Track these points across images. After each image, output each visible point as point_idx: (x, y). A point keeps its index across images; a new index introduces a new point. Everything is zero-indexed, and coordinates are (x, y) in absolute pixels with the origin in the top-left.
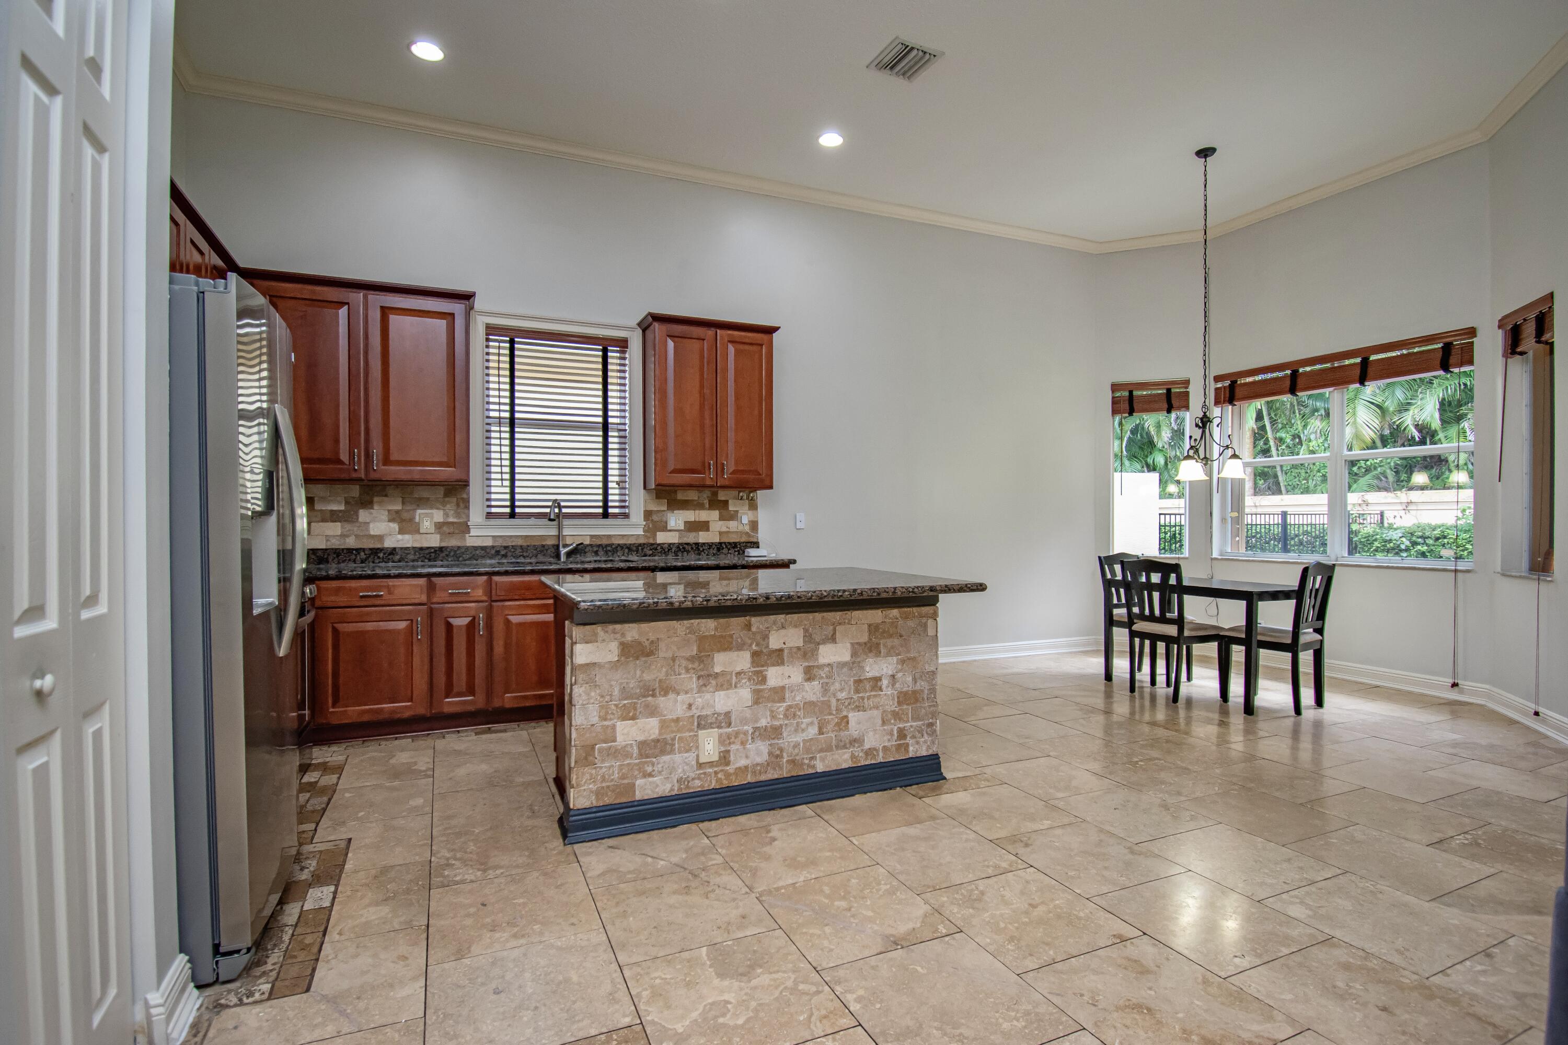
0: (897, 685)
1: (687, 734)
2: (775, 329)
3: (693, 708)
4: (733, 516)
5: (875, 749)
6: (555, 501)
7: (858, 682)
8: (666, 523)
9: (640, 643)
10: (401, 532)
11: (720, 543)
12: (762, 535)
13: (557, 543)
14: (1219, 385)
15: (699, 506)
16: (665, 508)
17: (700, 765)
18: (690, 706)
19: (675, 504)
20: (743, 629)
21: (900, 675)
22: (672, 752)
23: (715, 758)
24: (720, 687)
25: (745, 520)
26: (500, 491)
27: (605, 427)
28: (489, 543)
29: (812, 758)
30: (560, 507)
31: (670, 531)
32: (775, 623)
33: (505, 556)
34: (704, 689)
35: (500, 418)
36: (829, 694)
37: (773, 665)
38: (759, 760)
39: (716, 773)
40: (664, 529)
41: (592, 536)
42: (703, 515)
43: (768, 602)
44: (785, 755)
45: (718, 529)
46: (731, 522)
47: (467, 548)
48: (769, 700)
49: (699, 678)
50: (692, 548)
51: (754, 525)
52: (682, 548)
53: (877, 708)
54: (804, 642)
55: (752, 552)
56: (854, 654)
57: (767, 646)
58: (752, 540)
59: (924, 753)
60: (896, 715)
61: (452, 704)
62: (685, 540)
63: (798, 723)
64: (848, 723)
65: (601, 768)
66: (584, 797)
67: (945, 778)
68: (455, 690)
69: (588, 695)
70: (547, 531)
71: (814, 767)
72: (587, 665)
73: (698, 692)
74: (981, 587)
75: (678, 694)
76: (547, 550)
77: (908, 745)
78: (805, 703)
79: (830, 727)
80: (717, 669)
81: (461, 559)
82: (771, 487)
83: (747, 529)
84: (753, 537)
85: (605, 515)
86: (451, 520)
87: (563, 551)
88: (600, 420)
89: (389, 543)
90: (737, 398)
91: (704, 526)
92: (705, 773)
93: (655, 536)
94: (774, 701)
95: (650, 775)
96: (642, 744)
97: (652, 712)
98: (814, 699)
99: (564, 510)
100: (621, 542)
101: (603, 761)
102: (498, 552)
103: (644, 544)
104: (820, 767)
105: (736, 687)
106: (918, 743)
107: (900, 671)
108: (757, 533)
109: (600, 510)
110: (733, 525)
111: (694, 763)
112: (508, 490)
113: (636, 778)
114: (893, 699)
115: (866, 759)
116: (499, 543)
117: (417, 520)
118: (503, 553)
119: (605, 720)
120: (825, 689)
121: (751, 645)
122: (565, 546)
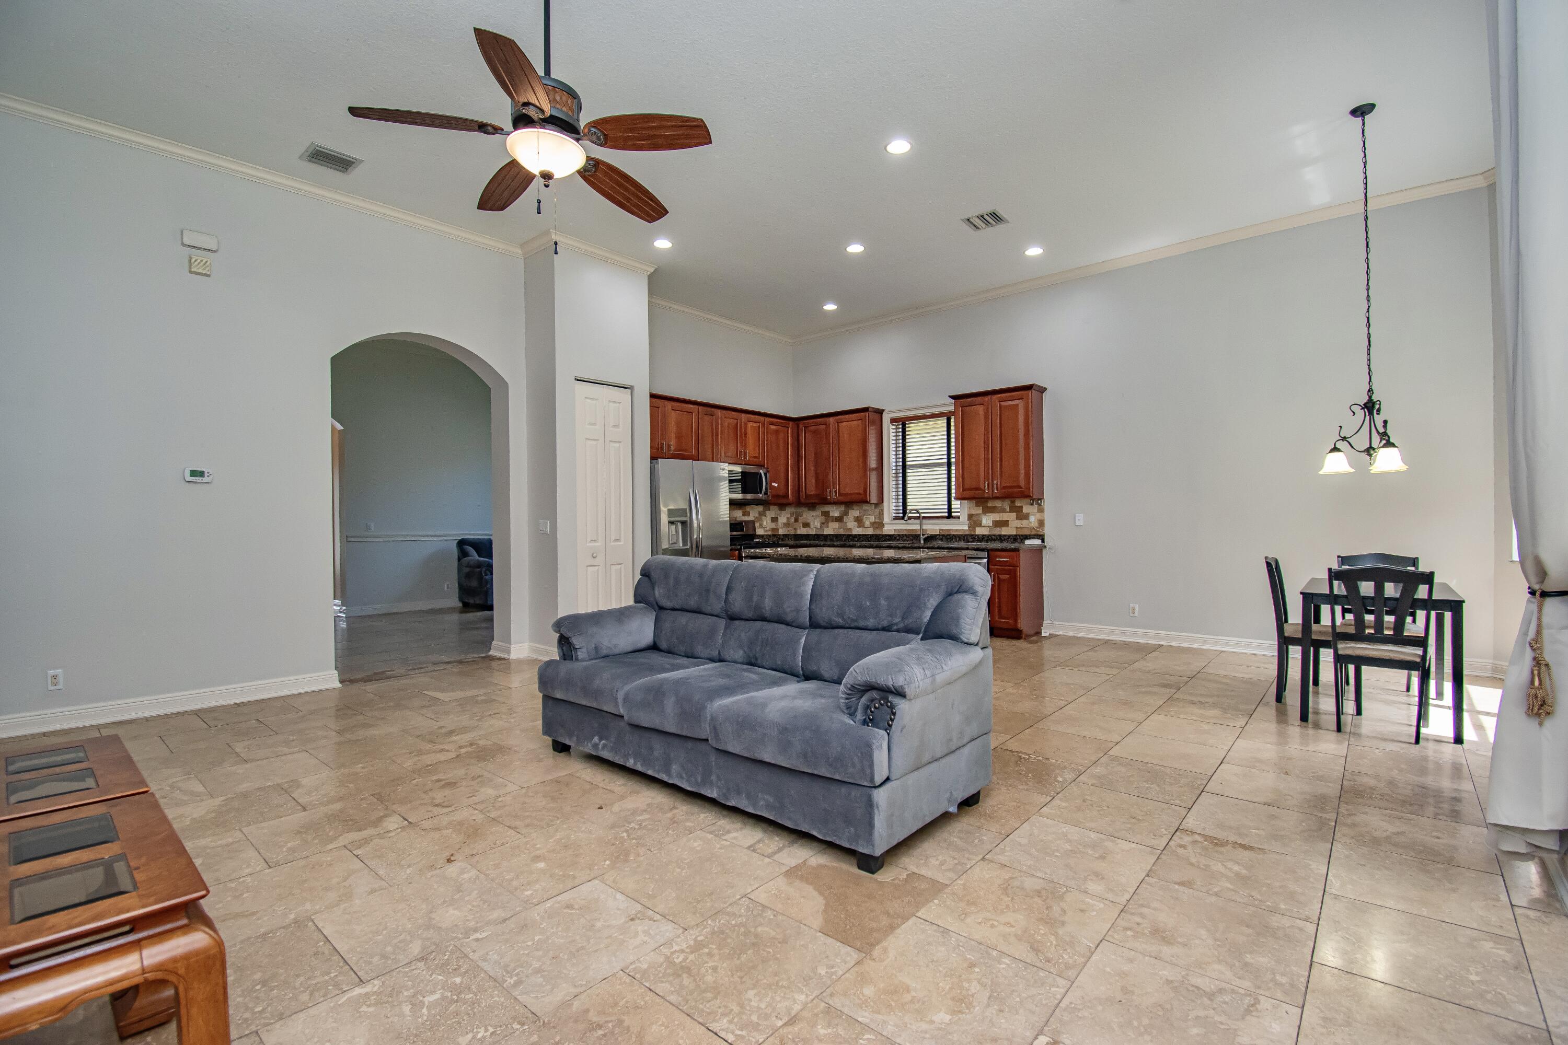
2: (1044, 387)
4: (1027, 517)
8: (981, 521)
10: (859, 526)
11: (1016, 535)
12: (1045, 530)
13: (921, 533)
15: (1004, 511)
16: (980, 512)
19: (987, 510)
25: (1034, 519)
26: (899, 505)
27: (949, 464)
28: (892, 533)
30: (920, 513)
31: (983, 527)
33: (899, 540)
35: (899, 466)
40: (980, 525)
41: (940, 530)
42: (1005, 517)
45: (1015, 526)
46: (1024, 521)
47: (885, 534)
50: (997, 538)
51: (1041, 523)
52: (990, 538)
55: (1029, 543)
58: (1039, 533)
62: (992, 533)
70: (917, 526)
76: (916, 537)
81: (880, 541)
83: (1036, 525)
84: (1039, 531)
85: (949, 517)
86: (877, 520)
87: (922, 538)
88: (946, 461)
89: (854, 533)
91: (1005, 523)
93: (974, 530)
99: (923, 515)
100: (955, 533)
103: (968, 534)
108: (1043, 528)
109: (946, 515)
110: (1025, 523)
112: (902, 504)
116: (895, 532)
117: (864, 520)
118: (898, 538)
122: (924, 535)
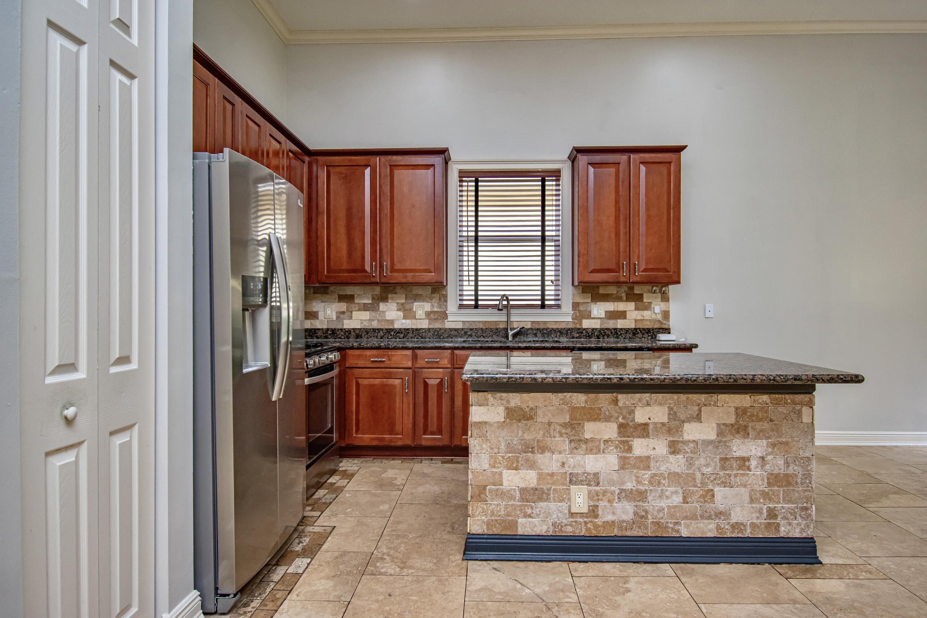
0: (767, 467)
1: (561, 487)
2: (683, 148)
3: (566, 466)
4: (647, 307)
5: (742, 524)
6: (504, 295)
7: (724, 460)
8: (590, 312)
9: (521, 409)
10: (405, 317)
11: (636, 329)
12: (673, 323)
13: (506, 327)
15: (619, 299)
16: (589, 301)
17: (572, 515)
18: (563, 464)
19: (598, 297)
20: (610, 404)
21: (770, 457)
22: (548, 500)
23: (585, 510)
24: (590, 451)
25: (657, 309)
26: (468, 289)
27: (543, 239)
28: (460, 326)
29: (676, 523)
30: (508, 300)
31: (594, 318)
32: (640, 400)
33: (471, 336)
34: (575, 451)
35: (468, 236)
36: (694, 468)
37: (639, 437)
38: (625, 517)
39: (586, 523)
40: (589, 317)
41: (533, 322)
42: (621, 306)
44: (650, 517)
45: (634, 317)
46: (645, 312)
47: (446, 330)
48: (634, 467)
49: (571, 442)
50: (612, 333)
51: (666, 315)
52: (602, 333)
53: (745, 486)
54: (669, 418)
55: (662, 337)
56: (720, 434)
57: (633, 420)
58: (664, 326)
59: (797, 535)
60: (765, 495)
61: (427, 439)
62: (605, 326)
63: (662, 490)
64: (713, 496)
65: (491, 504)
66: (478, 525)
67: (821, 563)
68: (430, 429)
69: (481, 446)
70: (499, 318)
71: (678, 531)
72: (480, 423)
73: (571, 453)
74: (857, 379)
75: (553, 453)
76: (500, 332)
77: (778, 525)
78: (669, 474)
79: (694, 498)
80: (587, 436)
81: (441, 337)
82: (678, 282)
83: (659, 317)
84: (665, 324)
85: (543, 306)
86: (436, 309)
87: (511, 333)
88: (539, 233)
89: (397, 326)
90: (647, 209)
91: (622, 315)
92: (576, 522)
93: (581, 323)
94: (639, 468)
95: (530, 516)
96: (523, 491)
97: (532, 466)
98: (678, 470)
99: (511, 303)
100: (555, 327)
101: (492, 499)
102: (466, 333)
103: (572, 329)
104: (685, 533)
105: (604, 452)
106: (790, 524)
107: (771, 453)
108: (669, 321)
109: (539, 303)
110: (647, 314)
111: (566, 511)
112: (473, 288)
113: (519, 517)
114: (763, 480)
115: (733, 532)
116: (467, 326)
117: (414, 310)
118: (469, 333)
119: (494, 467)
120: (690, 463)
121: (617, 418)
122: (512, 329)
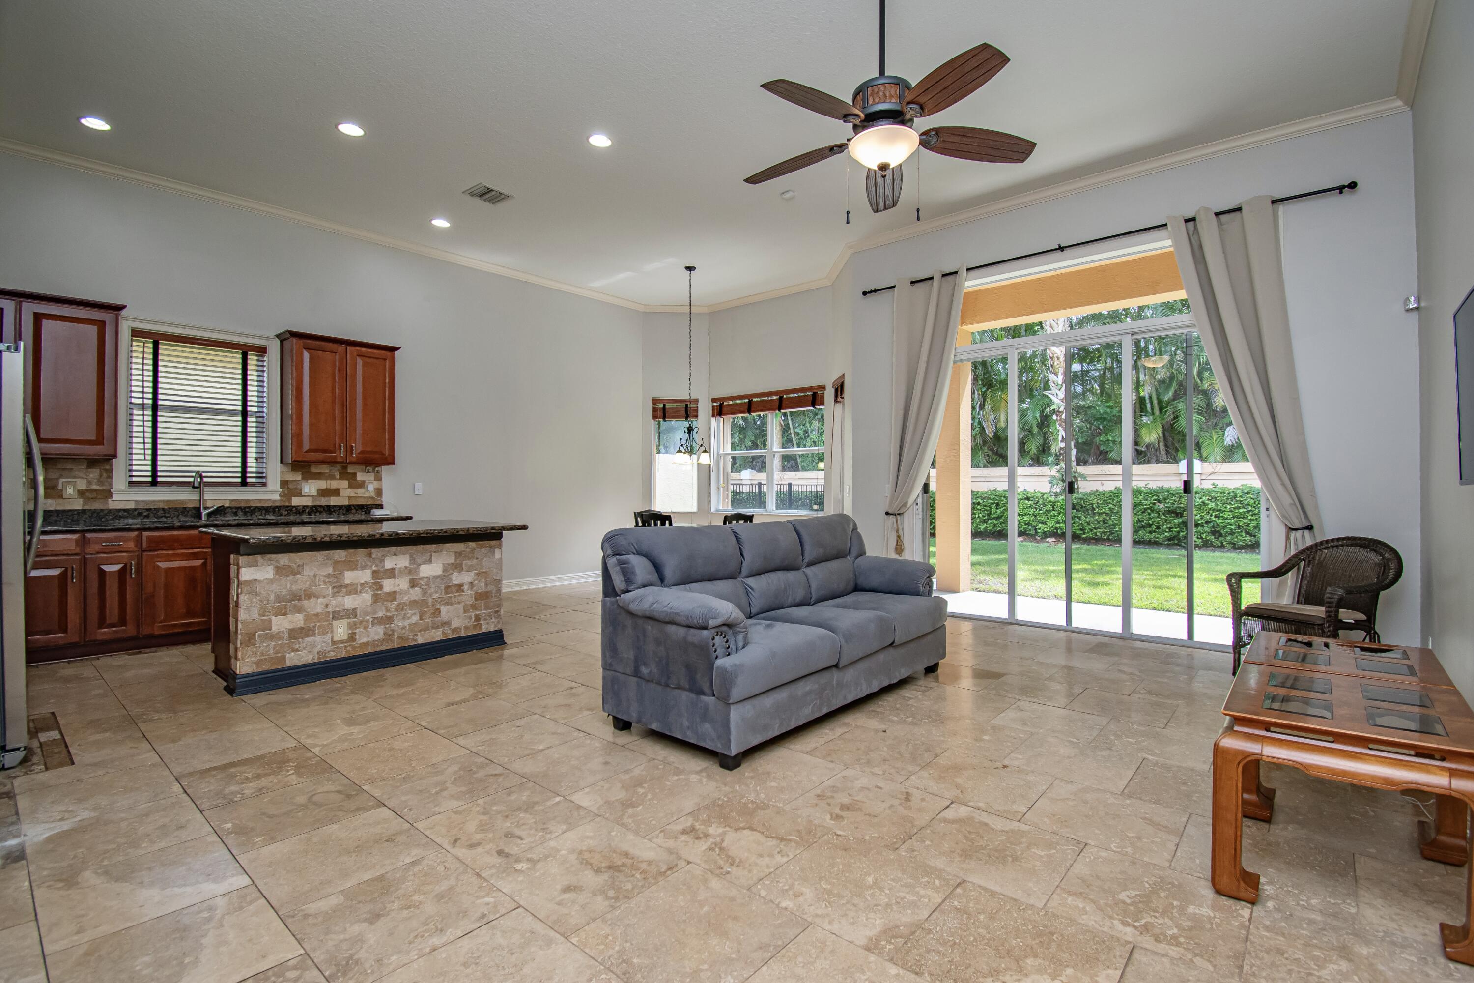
0: (475, 588)
1: (325, 623)
2: (398, 349)
3: (329, 606)
4: (362, 485)
5: (458, 628)
6: (197, 472)
7: (447, 587)
8: (301, 490)
9: (290, 566)
10: (48, 496)
11: (349, 506)
12: (385, 499)
13: (198, 506)
14: (715, 404)
15: (332, 478)
16: (299, 478)
17: (334, 643)
18: (327, 605)
19: (309, 476)
20: (366, 556)
21: (476, 582)
22: (313, 635)
23: (345, 637)
24: (349, 593)
25: (371, 488)
26: (141, 463)
27: (245, 414)
28: (132, 506)
29: (415, 635)
30: (201, 477)
31: (304, 496)
32: (389, 552)
33: (147, 517)
34: (337, 594)
35: (143, 404)
36: (427, 595)
37: (388, 578)
38: (376, 638)
39: (346, 647)
40: (299, 494)
41: (231, 501)
42: (334, 484)
43: (383, 537)
44: (396, 634)
45: (348, 495)
46: (359, 489)
47: (110, 511)
48: (384, 600)
49: (333, 587)
50: (324, 510)
51: (379, 492)
52: (314, 509)
53: (460, 603)
54: (410, 563)
55: (378, 513)
56: (445, 570)
57: (384, 567)
58: (377, 502)
59: (492, 629)
60: (474, 607)
61: (104, 633)
62: (317, 503)
63: (405, 614)
64: (440, 612)
65: (260, 647)
66: (248, 666)
67: (506, 643)
68: (108, 622)
69: (251, 600)
70: (188, 497)
71: (416, 640)
72: (249, 581)
73: (333, 596)
74: (524, 528)
75: (318, 598)
76: (188, 512)
77: (481, 625)
78: (410, 601)
79: (428, 615)
80: (347, 582)
81: (103, 519)
82: (393, 464)
83: (373, 494)
84: (378, 500)
85: (244, 483)
86: (94, 487)
87: (204, 513)
88: (240, 408)
90: (365, 398)
91: (336, 492)
92: (337, 648)
93: (290, 500)
94: (387, 601)
95: (297, 650)
96: (291, 631)
97: (299, 610)
98: (416, 598)
99: (205, 480)
100: (259, 505)
101: (262, 642)
102: (140, 514)
103: (281, 506)
104: (420, 640)
105: (360, 592)
106: (488, 623)
107: (477, 580)
108: (382, 497)
109: (239, 480)
110: (360, 492)
111: (330, 641)
112: (150, 463)
113: (286, 652)
114: (472, 597)
115: (453, 634)
116: (141, 506)
117: (60, 487)
118: (145, 514)
119: (264, 616)
120: (425, 592)
121: (371, 566)
122: (206, 508)
